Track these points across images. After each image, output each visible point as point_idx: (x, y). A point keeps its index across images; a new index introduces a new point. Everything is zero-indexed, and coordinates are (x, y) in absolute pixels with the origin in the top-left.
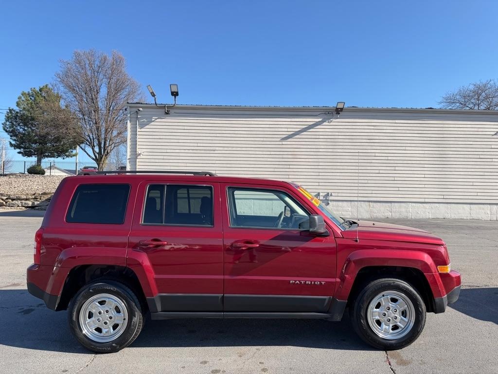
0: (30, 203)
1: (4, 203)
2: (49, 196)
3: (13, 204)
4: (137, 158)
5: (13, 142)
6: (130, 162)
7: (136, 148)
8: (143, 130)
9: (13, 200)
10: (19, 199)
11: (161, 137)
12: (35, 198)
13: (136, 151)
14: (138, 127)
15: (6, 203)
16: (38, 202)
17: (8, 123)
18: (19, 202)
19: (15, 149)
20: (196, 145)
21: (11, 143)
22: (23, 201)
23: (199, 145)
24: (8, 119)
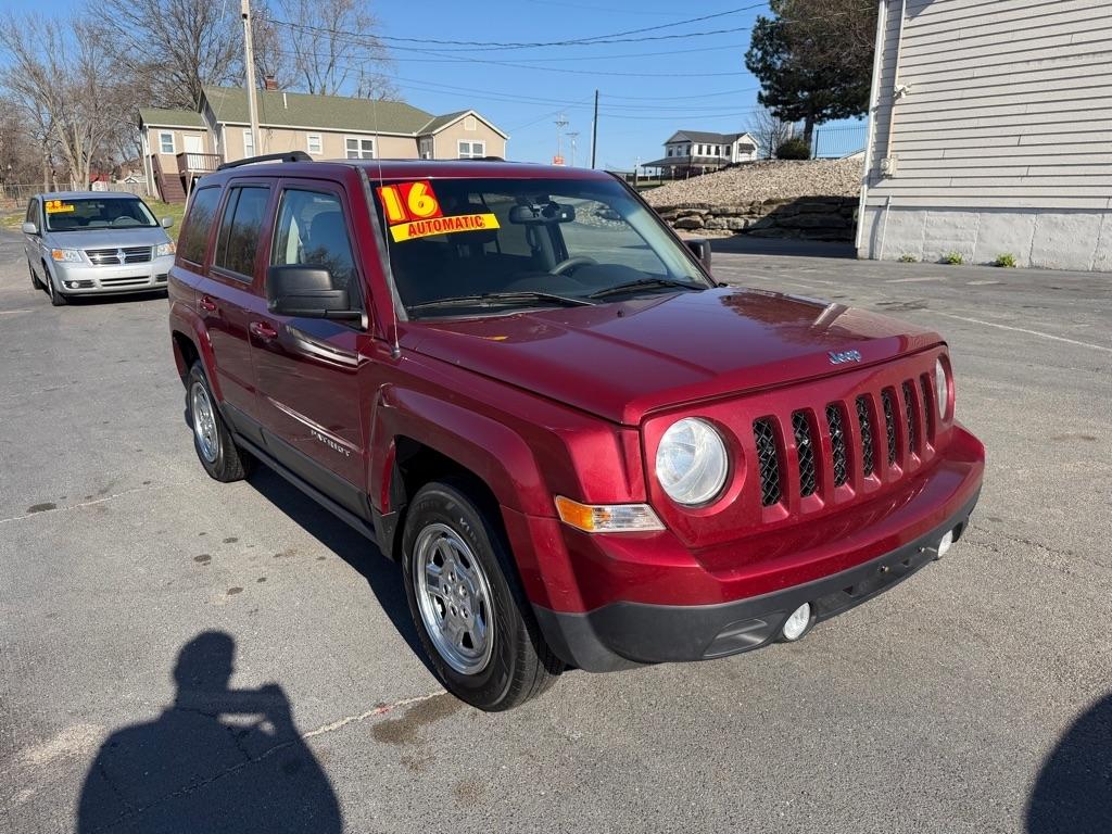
0: (741, 222)
1: (702, 222)
2: (775, 207)
3: (715, 225)
4: (892, 105)
5: (765, 93)
6: (876, 117)
7: (894, 77)
8: (917, 21)
9: (716, 216)
10: (724, 214)
11: (963, 34)
12: (751, 213)
13: (893, 87)
14: (904, 16)
15: (705, 221)
16: (755, 221)
17: (755, 51)
18: (722, 221)
19: (766, 106)
20: (1067, 40)
21: (760, 94)
22: (731, 219)
23: (1076, 38)
24: (756, 42)
